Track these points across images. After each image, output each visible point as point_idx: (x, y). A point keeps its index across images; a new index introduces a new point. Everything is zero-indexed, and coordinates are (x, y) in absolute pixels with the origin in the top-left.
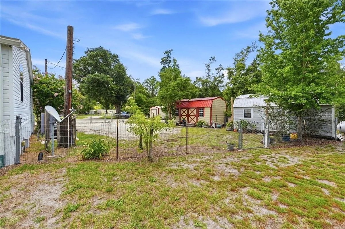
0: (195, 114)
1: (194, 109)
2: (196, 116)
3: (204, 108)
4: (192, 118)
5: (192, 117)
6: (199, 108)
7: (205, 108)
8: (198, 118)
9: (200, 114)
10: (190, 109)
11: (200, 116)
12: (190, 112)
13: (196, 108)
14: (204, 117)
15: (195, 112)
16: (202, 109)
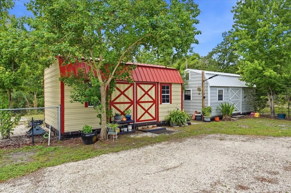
0: (154, 97)
1: (150, 86)
2: (155, 102)
3: (171, 84)
4: (146, 109)
5: (146, 106)
6: (161, 84)
7: (173, 86)
8: (160, 105)
9: (164, 97)
10: (141, 85)
11: (164, 101)
12: (140, 93)
13: (154, 84)
14: (171, 103)
15: (152, 93)
16: (168, 88)
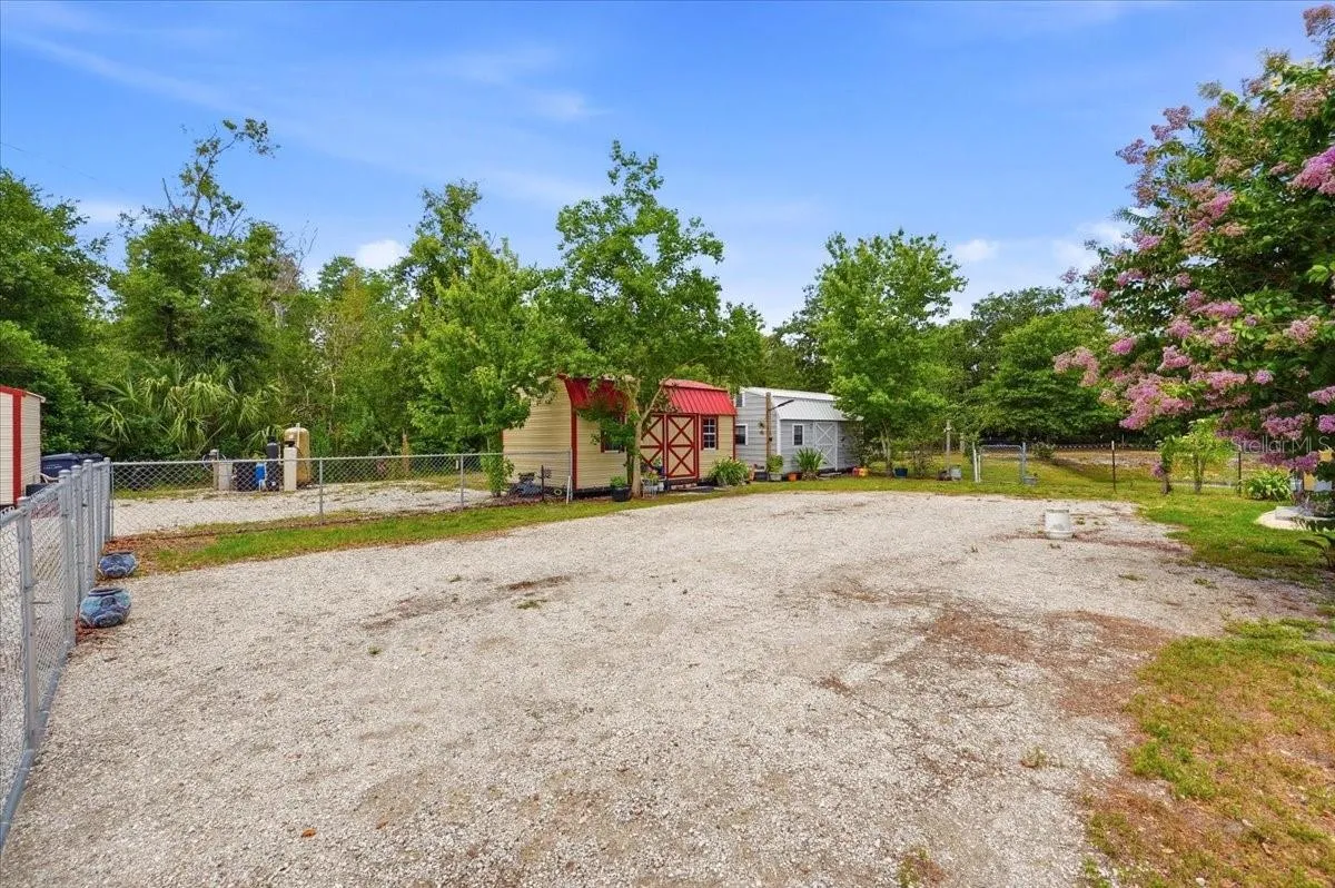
0: (692, 439)
1: (686, 420)
2: (693, 446)
3: (717, 416)
4: (681, 458)
5: (681, 452)
6: (702, 415)
7: (721, 420)
8: (700, 452)
9: (706, 437)
10: (673, 419)
11: (706, 445)
12: (673, 430)
13: (692, 416)
14: (717, 449)
15: (689, 431)
16: (712, 423)
